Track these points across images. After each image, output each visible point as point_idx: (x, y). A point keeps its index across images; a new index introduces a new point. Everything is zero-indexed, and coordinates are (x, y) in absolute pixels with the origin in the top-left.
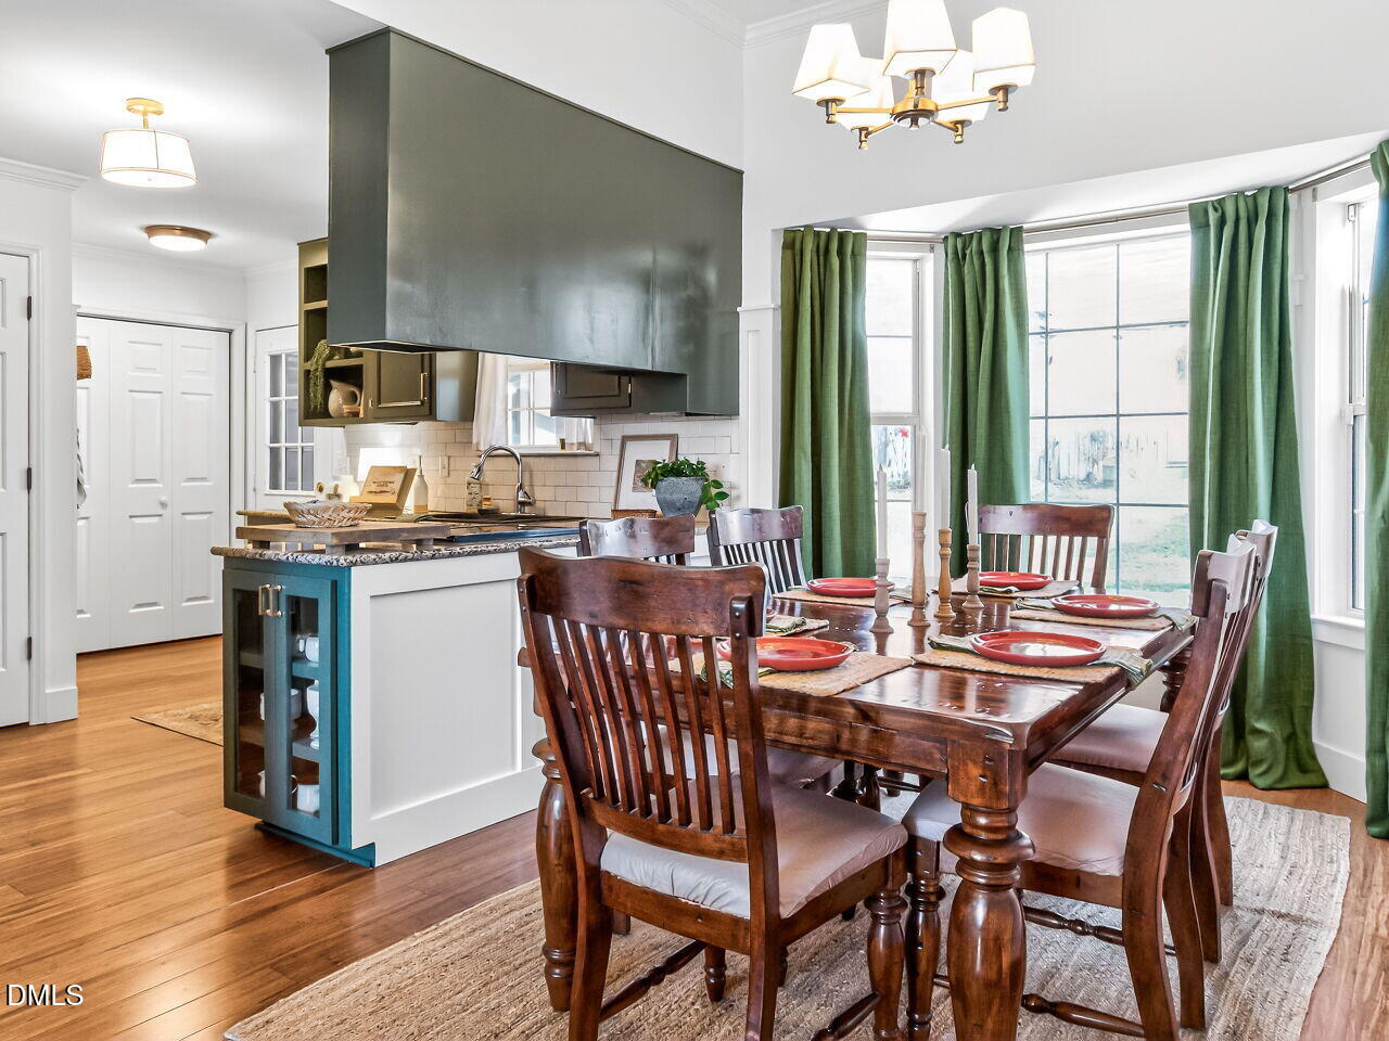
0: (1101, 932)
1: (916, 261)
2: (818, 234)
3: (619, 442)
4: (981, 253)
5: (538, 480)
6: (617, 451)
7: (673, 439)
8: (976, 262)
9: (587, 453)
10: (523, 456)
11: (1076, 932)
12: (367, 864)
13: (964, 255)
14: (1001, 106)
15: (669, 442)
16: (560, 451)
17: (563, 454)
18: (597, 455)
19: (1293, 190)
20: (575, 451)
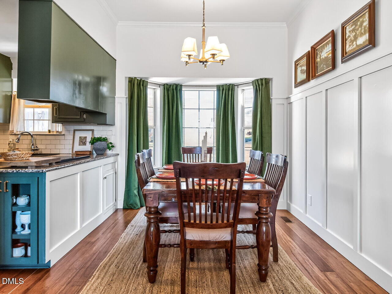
0: (248, 232)
1: (154, 89)
2: (138, 80)
3: (73, 131)
4: (173, 89)
5: (38, 142)
6: (72, 134)
7: (93, 131)
8: (172, 92)
9: (59, 134)
10: (33, 135)
11: (242, 233)
12: (48, 267)
13: (169, 90)
14: (222, 64)
15: (91, 132)
16: (48, 133)
17: (50, 134)
18: (64, 135)
19: (236, 85)
20: (55, 133)
